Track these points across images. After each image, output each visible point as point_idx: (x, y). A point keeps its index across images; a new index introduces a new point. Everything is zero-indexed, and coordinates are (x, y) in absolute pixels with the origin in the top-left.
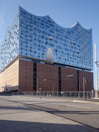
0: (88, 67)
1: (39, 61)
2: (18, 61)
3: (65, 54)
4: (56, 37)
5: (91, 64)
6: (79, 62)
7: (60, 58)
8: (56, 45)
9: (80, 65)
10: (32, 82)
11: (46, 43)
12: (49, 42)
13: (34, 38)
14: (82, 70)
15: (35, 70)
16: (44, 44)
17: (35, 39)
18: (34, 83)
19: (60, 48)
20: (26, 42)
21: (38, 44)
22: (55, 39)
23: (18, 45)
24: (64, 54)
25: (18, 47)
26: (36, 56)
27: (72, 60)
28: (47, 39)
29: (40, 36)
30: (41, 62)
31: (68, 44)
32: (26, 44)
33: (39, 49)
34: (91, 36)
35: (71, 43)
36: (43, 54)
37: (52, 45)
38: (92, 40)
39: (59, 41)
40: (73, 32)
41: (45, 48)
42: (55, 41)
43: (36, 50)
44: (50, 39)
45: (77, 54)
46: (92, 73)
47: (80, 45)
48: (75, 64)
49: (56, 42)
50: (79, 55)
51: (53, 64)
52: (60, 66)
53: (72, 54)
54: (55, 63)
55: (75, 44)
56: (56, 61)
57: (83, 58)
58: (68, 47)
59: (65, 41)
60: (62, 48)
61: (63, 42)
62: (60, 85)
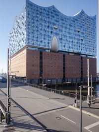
0: (91, 53)
1: (45, 49)
2: (26, 50)
3: (70, 42)
4: (61, 26)
5: (95, 50)
6: (83, 48)
7: (64, 46)
8: (60, 33)
9: (83, 52)
11: (52, 32)
12: (54, 31)
13: (40, 28)
14: (85, 56)
16: (50, 34)
19: (65, 36)
20: (33, 33)
21: (44, 34)
22: (60, 28)
24: (68, 42)
25: (25, 38)
26: (42, 45)
27: (76, 47)
28: (52, 28)
29: (45, 26)
31: (73, 32)
32: (32, 35)
33: (44, 39)
34: (95, 23)
35: (75, 31)
36: (49, 43)
37: (57, 34)
38: (96, 27)
39: (63, 29)
40: (77, 20)
41: (51, 37)
43: (42, 40)
44: (55, 28)
45: (81, 42)
47: (84, 32)
48: (79, 51)
49: (61, 31)
50: (83, 42)
53: (76, 41)
54: (60, 51)
55: (79, 32)
56: (60, 49)
58: (72, 35)
59: (70, 29)
60: (67, 37)
61: (67, 30)
62: (64, 71)
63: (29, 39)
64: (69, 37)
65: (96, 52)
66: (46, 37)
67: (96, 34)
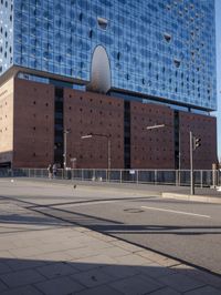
0: (202, 103)
1: (71, 82)
2: (11, 81)
3: (143, 65)
4: (119, 18)
5: (212, 94)
6: (179, 87)
7: (128, 77)
8: (116, 39)
9: (181, 97)
10: (52, 141)
11: (91, 34)
12: (98, 30)
13: (57, 18)
14: (186, 109)
15: (59, 107)
16: (85, 38)
17: (60, 23)
18: (56, 144)
20: (34, 30)
21: (68, 36)
22: (115, 23)
23: (11, 38)
24: (139, 67)
25: (11, 44)
26: (61, 70)
27: (160, 82)
28: (92, 22)
29: (72, 14)
30: (75, 87)
31: (151, 39)
32: (33, 36)
33: (70, 51)
34: (213, 18)
35: (158, 36)
36: (82, 65)
37: (106, 41)
38: (214, 31)
39: (126, 29)
40: (163, 6)
41: (88, 48)
42: (114, 28)
43: (63, 53)
44: (101, 24)
45: (173, 67)
46: (215, 119)
47: (183, 41)
48: (168, 94)
49: (119, 32)
50: (180, 70)
51: (109, 93)
52: (128, 98)
53: (160, 65)
54: (114, 91)
55: (168, 39)
56: (116, 83)
57: (191, 77)
58: (150, 48)
59: (143, 29)
60: (135, 50)
61: (136, 33)
62: (127, 150)
63: (22, 48)
64: (142, 51)
65: (215, 99)
66: (74, 48)
67: (214, 49)
